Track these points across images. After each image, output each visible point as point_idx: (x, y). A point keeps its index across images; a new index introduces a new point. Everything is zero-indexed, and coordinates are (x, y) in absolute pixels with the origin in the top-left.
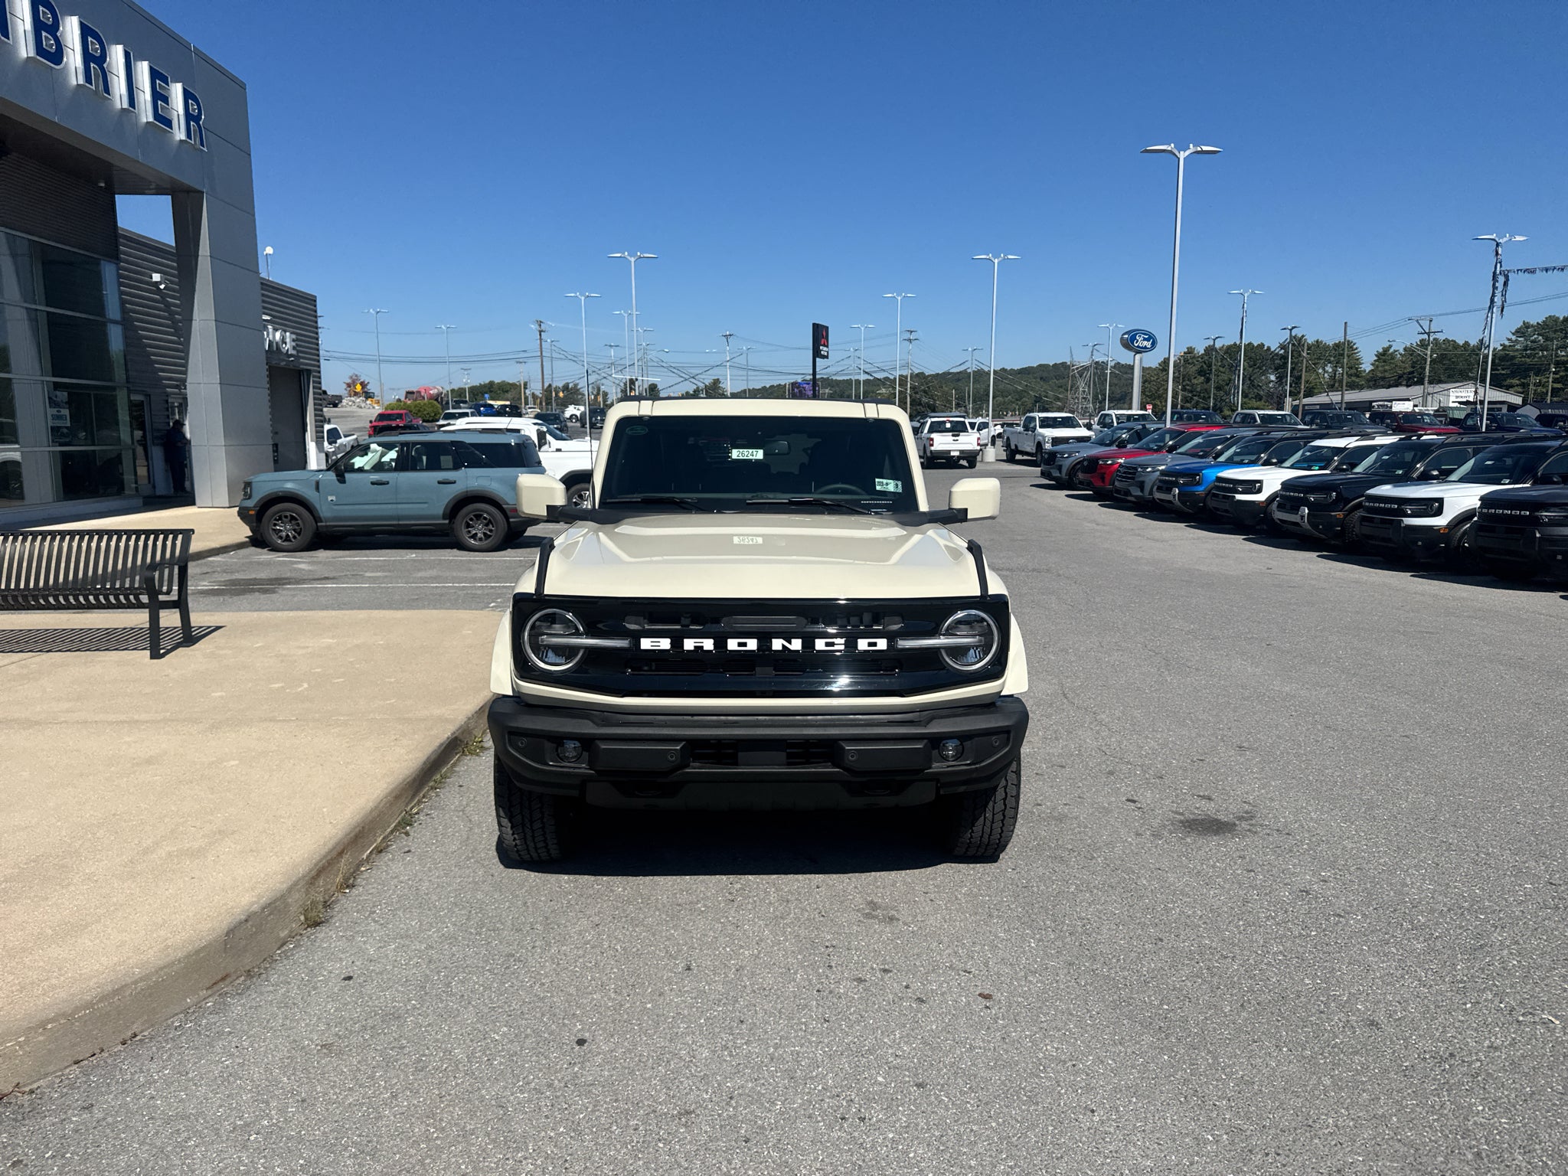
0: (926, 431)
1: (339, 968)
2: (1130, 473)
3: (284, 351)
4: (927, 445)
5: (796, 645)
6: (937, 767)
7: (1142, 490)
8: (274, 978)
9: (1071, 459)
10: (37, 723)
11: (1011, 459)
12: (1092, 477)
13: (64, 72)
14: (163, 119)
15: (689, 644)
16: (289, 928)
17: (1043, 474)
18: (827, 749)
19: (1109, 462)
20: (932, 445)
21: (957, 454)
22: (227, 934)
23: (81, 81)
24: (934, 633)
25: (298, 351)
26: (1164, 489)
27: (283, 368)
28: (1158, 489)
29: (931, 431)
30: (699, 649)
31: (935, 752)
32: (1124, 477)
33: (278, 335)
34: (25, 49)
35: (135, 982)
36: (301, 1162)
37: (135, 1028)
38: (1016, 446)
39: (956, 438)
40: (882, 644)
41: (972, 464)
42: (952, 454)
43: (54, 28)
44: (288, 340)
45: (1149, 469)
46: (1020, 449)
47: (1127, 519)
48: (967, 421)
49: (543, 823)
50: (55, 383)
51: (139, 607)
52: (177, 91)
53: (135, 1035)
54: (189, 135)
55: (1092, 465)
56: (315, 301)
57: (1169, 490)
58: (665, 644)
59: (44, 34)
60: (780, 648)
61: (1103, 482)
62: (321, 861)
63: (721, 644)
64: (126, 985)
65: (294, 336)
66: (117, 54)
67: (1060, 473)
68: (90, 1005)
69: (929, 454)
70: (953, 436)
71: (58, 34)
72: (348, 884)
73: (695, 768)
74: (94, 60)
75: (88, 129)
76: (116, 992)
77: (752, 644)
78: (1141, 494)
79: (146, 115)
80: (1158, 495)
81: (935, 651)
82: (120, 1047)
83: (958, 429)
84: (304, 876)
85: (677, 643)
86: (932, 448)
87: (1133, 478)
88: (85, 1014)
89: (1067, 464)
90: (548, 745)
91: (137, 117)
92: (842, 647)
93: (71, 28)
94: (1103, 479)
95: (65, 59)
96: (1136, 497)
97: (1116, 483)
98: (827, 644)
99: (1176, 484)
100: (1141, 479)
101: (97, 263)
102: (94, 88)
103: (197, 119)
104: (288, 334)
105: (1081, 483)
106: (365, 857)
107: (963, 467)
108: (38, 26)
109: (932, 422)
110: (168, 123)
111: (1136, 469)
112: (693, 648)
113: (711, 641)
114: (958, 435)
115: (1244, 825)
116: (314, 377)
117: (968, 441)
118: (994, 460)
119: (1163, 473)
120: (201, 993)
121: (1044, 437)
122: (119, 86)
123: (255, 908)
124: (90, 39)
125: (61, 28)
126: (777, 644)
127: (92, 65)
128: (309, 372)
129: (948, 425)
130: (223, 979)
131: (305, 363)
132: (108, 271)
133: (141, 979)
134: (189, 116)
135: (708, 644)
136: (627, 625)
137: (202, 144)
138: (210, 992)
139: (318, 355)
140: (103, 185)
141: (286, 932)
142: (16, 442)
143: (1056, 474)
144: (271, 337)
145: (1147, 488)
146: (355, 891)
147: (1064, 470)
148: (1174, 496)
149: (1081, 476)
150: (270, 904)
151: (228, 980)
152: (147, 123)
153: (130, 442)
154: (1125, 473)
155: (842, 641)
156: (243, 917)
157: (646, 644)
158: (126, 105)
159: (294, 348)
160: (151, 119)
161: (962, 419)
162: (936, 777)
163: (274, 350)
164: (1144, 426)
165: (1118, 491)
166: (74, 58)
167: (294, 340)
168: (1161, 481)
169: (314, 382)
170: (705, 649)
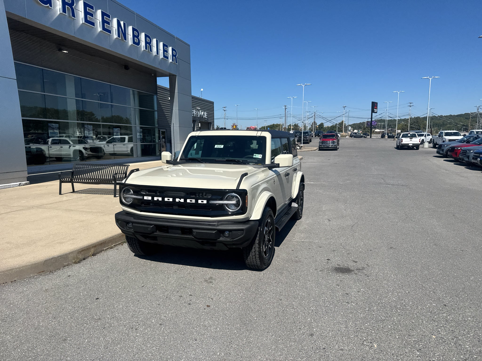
0: (401, 137)
1: (70, 273)
2: (464, 153)
3: (204, 117)
4: (401, 142)
5: (182, 200)
6: (221, 239)
7: (468, 159)
8: (55, 273)
9: (447, 147)
10: (72, 210)
11: (434, 147)
12: (452, 154)
13: (141, 47)
14: (166, 57)
15: (156, 199)
16: (68, 263)
17: (438, 152)
18: (188, 231)
19: (459, 148)
20: (402, 142)
21: (411, 145)
22: (45, 261)
23: (144, 49)
24: (222, 199)
25: (208, 117)
26: (475, 158)
27: (203, 122)
28: (473, 158)
29: (402, 137)
30: (158, 200)
31: (222, 235)
32: (462, 154)
33: (202, 113)
34: (130, 42)
35: (16, 268)
36: (13, 312)
37: (16, 279)
38: (436, 142)
39: (411, 139)
40: (205, 202)
41: (418, 148)
42: (410, 145)
43: (138, 37)
44: (205, 114)
45: (472, 151)
46: (437, 143)
47: (462, 168)
48: (416, 134)
49: (136, 245)
50: (141, 127)
51: (112, 184)
52: (170, 49)
53: (15, 281)
54: (173, 61)
55: (453, 149)
56: (213, 103)
57: (476, 159)
58: (150, 198)
59: (135, 38)
60: (178, 201)
61: (456, 155)
62: (84, 247)
63: (163, 199)
64: (13, 269)
65: (207, 113)
66: (154, 41)
67: (443, 152)
68: (3, 272)
69: (401, 145)
70: (410, 139)
71: (139, 38)
72: (94, 255)
73: (158, 233)
74: (148, 43)
75: (146, 62)
76: (10, 270)
77: (171, 200)
78: (467, 160)
79: (161, 56)
80: (473, 161)
81: (222, 205)
82: (10, 283)
83: (413, 136)
84: (76, 251)
85: (153, 198)
86: (402, 143)
87: (465, 154)
88: (2, 274)
89: (446, 148)
90: (125, 223)
91: (159, 57)
92: (194, 202)
93: (142, 36)
94: (456, 154)
95: (140, 44)
96: (466, 161)
97: (460, 156)
98: (191, 201)
99: (479, 157)
100: (468, 155)
101: (153, 95)
102: (147, 50)
103: (175, 56)
104: (205, 113)
105: (449, 156)
106: (105, 249)
107: (415, 149)
108: (134, 36)
109: (403, 134)
110: (167, 58)
111: (466, 151)
112: (156, 200)
113: (161, 198)
114: (412, 138)
115: (356, 272)
116: (212, 124)
117: (416, 141)
118: (427, 147)
119: (475, 153)
120: (35, 274)
121: (446, 139)
122: (154, 49)
123: (56, 256)
124: (147, 38)
125: (140, 36)
126: (177, 200)
127: (147, 45)
128: (211, 123)
129: (409, 135)
130: (43, 272)
131: (210, 121)
132: (155, 97)
133: (18, 268)
134: (173, 55)
135: (160, 199)
136: (142, 193)
137: (176, 63)
138: (38, 274)
139: (214, 118)
140: (153, 75)
141: (66, 263)
142: (132, 142)
143: (441, 152)
144: (200, 114)
145: (471, 158)
146: (95, 257)
147: (445, 151)
148: (478, 161)
149: (449, 153)
150: (61, 256)
151: (44, 272)
152: (162, 58)
153: (158, 142)
154: (462, 152)
155: (194, 200)
156: (51, 258)
157: (145, 198)
158: (156, 54)
159: (207, 116)
160: (163, 57)
161: (415, 133)
162: (221, 242)
163: (201, 117)
164: (478, 136)
165: (460, 159)
166: (143, 44)
167: (207, 114)
168: (474, 156)
169: (212, 126)
170: (159, 200)
